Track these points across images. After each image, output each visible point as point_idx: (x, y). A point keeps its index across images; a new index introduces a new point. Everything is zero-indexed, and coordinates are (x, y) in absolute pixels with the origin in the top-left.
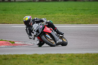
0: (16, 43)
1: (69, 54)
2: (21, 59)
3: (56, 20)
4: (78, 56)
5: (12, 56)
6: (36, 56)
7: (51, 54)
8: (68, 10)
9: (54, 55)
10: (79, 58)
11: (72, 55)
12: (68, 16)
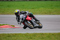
0: (15, 26)
1: (48, 33)
2: (19, 36)
3: (40, 12)
4: (53, 34)
5: (13, 34)
6: (28, 34)
7: (37, 33)
8: (47, 6)
9: (39, 34)
10: (54, 36)
11: (50, 34)
12: (47, 10)
